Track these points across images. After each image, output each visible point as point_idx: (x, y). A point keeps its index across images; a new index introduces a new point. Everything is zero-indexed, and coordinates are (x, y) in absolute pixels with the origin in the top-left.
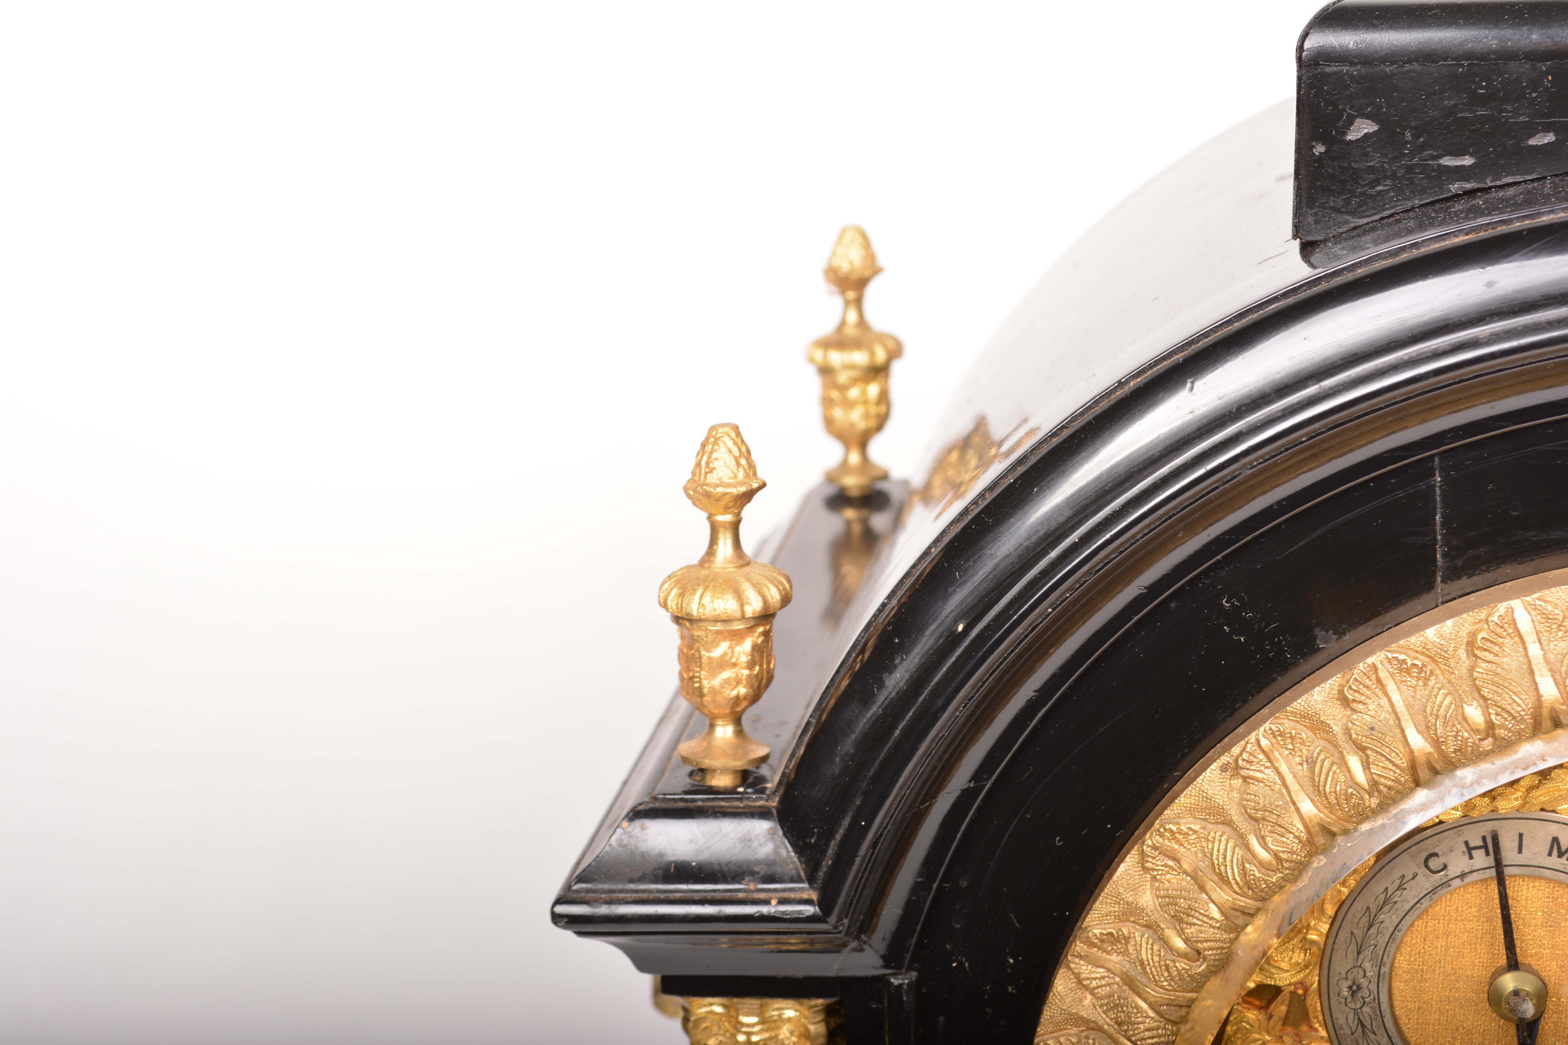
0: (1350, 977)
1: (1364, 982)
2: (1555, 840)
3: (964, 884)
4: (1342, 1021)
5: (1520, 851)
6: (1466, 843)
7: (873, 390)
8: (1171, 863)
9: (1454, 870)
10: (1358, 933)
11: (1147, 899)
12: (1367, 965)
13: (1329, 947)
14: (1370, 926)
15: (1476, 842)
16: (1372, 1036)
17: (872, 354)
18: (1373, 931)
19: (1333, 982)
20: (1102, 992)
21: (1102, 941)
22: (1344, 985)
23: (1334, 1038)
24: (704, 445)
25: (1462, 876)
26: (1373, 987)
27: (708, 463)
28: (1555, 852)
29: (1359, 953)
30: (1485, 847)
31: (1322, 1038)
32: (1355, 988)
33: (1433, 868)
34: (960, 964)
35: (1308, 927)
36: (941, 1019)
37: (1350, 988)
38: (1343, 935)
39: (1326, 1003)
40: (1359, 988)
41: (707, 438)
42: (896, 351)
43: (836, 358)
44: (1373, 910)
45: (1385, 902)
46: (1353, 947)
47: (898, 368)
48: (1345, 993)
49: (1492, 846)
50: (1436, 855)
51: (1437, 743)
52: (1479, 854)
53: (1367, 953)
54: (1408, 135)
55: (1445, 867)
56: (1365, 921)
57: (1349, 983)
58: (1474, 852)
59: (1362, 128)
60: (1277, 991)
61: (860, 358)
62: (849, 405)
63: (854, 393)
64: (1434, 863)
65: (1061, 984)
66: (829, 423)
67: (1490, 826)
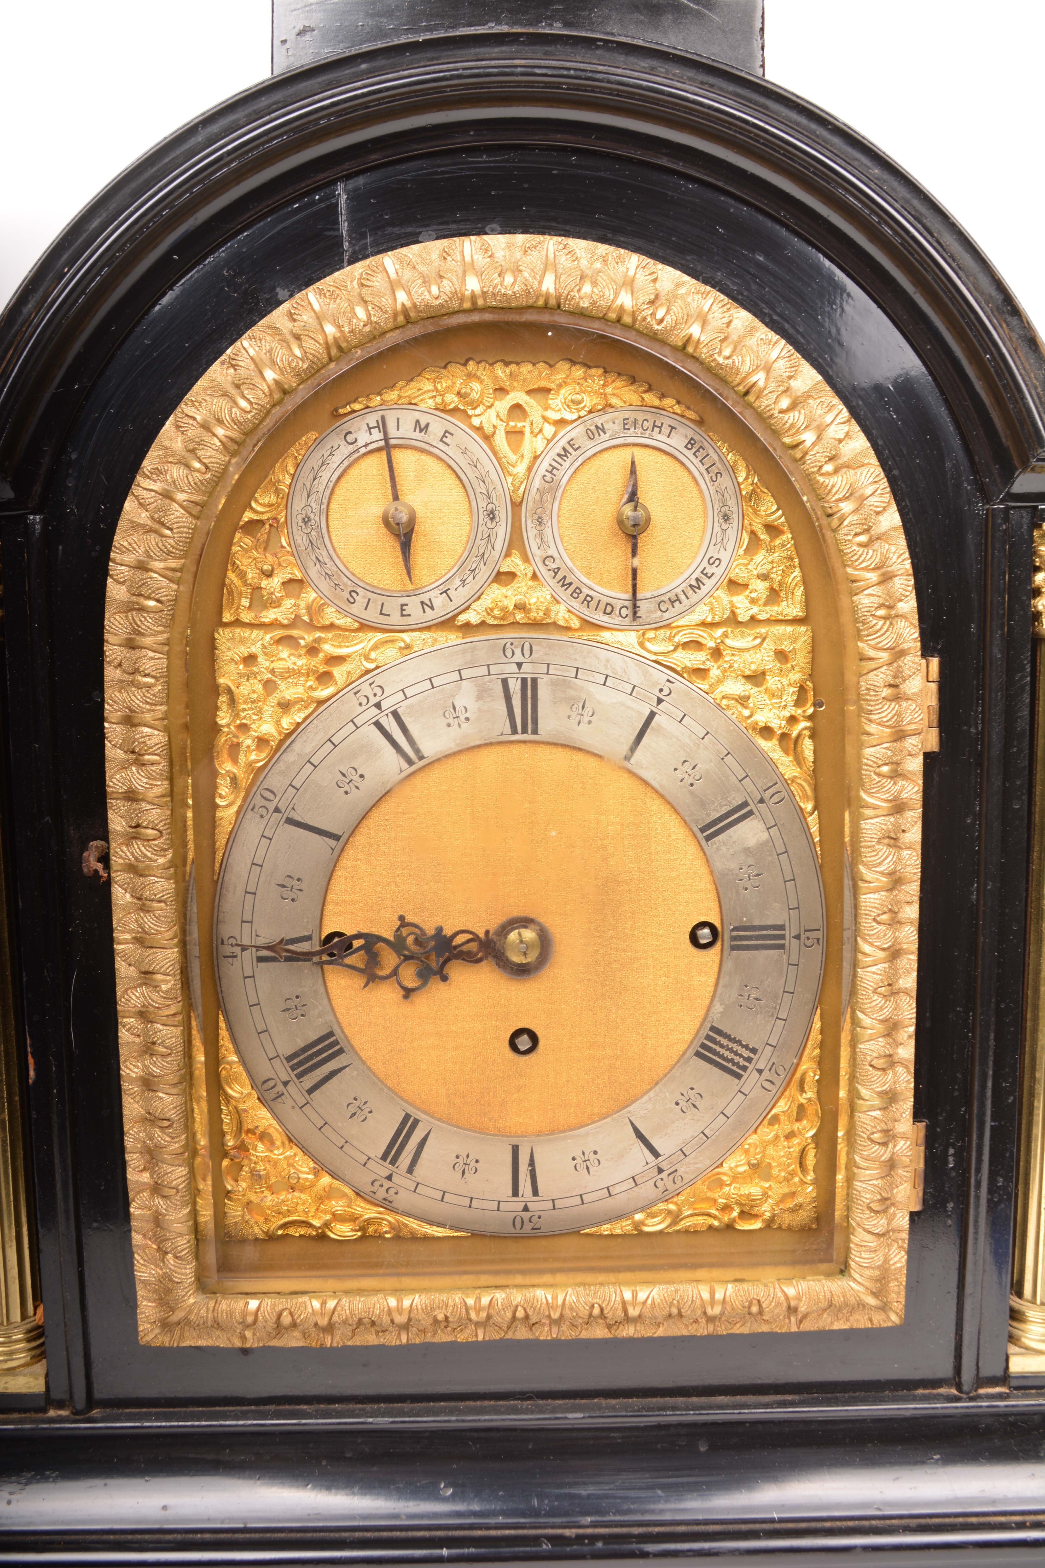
0: (304, 512)
1: (312, 516)
2: (418, 422)
3: (74, 457)
4: (300, 541)
5: (398, 429)
6: (368, 424)
8: (191, 422)
9: (361, 443)
10: (308, 485)
11: (178, 445)
12: (313, 505)
13: (291, 494)
14: (315, 479)
15: (373, 424)
16: (317, 550)
18: (316, 482)
19: (294, 515)
20: (152, 506)
21: (151, 473)
22: (300, 517)
23: (295, 553)
25: (366, 445)
26: (317, 518)
28: (418, 429)
29: (308, 497)
30: (378, 427)
31: (288, 552)
32: (306, 521)
33: (350, 441)
34: (72, 510)
35: (279, 481)
36: (61, 547)
37: (304, 519)
38: (299, 485)
39: (290, 531)
40: (309, 519)
44: (316, 469)
45: (323, 464)
46: (305, 494)
48: (301, 524)
49: (382, 425)
50: (350, 433)
51: (339, 327)
52: (375, 431)
53: (313, 497)
55: (356, 440)
56: (311, 477)
57: (304, 516)
58: (372, 430)
60: (261, 522)
64: (350, 438)
65: (129, 505)
67: (381, 413)
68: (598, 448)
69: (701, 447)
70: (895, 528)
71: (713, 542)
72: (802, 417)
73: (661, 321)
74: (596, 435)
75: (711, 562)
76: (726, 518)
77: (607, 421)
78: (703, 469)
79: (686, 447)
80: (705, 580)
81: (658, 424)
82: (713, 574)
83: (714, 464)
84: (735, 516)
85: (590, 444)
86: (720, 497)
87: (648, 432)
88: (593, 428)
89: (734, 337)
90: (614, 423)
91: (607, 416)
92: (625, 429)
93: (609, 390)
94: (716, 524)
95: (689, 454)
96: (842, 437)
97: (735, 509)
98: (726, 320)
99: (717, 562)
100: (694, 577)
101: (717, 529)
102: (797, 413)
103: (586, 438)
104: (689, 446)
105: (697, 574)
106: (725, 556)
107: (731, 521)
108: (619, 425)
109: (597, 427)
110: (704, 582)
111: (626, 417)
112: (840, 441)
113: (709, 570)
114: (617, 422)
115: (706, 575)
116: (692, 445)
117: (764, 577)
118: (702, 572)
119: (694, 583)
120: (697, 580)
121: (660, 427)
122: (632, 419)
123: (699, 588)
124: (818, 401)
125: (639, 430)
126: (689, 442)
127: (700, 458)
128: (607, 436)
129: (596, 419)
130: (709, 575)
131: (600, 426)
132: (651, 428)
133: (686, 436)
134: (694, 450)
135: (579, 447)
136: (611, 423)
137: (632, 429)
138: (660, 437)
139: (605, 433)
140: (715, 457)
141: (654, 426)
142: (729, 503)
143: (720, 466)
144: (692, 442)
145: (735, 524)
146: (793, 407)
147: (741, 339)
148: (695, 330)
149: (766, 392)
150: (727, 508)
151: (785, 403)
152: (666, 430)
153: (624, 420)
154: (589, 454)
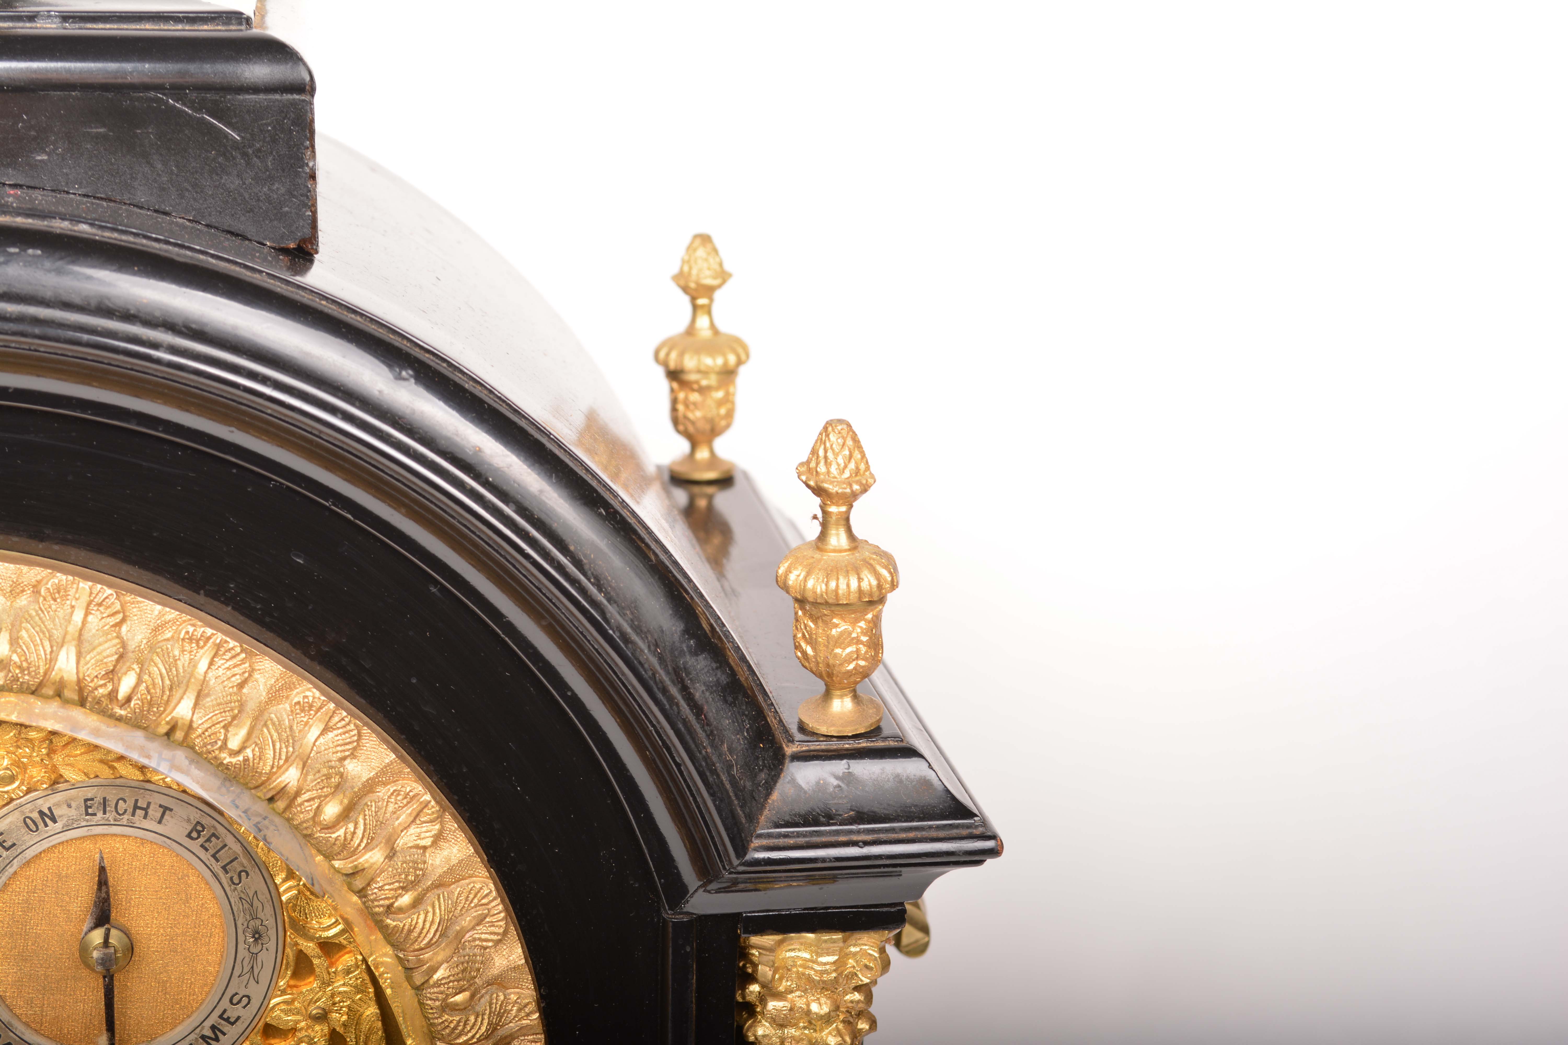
68: (45, 845)
69: (214, 835)
70: (515, 968)
71: (237, 972)
72: (360, 832)
73: (129, 699)
74: (41, 825)
75: (235, 1001)
76: (257, 936)
77: (58, 805)
78: (217, 867)
79: (189, 836)
80: (226, 1028)
81: (142, 803)
82: (238, 1018)
83: (236, 858)
84: (272, 933)
85: (33, 838)
86: (246, 906)
87: (126, 817)
88: (35, 815)
89: (251, 706)
90: (69, 806)
91: (58, 797)
92: (87, 814)
93: (58, 759)
94: (241, 946)
95: (195, 846)
96: (428, 842)
97: (270, 922)
98: (237, 679)
99: (245, 1000)
100: (208, 1024)
101: (242, 952)
102: (351, 826)
103: (24, 830)
104: (194, 835)
105: (214, 1019)
106: (256, 992)
107: (266, 939)
108: (78, 808)
109: (41, 813)
110: (225, 1030)
111: (89, 796)
112: (425, 848)
113: (232, 1013)
114: (74, 804)
115: (227, 1020)
116: (199, 832)
117: (323, 1017)
118: (221, 1017)
119: (208, 1032)
120: (213, 1028)
121: (146, 810)
122: (99, 799)
123: (217, 1039)
124: (392, 788)
125: (111, 816)
126: (194, 829)
127: (212, 851)
128: (59, 826)
129: (40, 802)
130: (232, 1020)
131: (47, 812)
132: (130, 810)
133: (189, 821)
134: (201, 840)
135: (14, 845)
136: (65, 807)
137: (100, 815)
138: (146, 824)
139: (55, 821)
140: (237, 848)
141: (136, 807)
142: (261, 915)
143: (245, 862)
144: (199, 828)
145: (272, 945)
146: (346, 815)
147: (261, 711)
148: (183, 710)
149: (299, 800)
150: (258, 922)
151: (331, 810)
152: (155, 812)
153: (86, 800)
154: (29, 854)
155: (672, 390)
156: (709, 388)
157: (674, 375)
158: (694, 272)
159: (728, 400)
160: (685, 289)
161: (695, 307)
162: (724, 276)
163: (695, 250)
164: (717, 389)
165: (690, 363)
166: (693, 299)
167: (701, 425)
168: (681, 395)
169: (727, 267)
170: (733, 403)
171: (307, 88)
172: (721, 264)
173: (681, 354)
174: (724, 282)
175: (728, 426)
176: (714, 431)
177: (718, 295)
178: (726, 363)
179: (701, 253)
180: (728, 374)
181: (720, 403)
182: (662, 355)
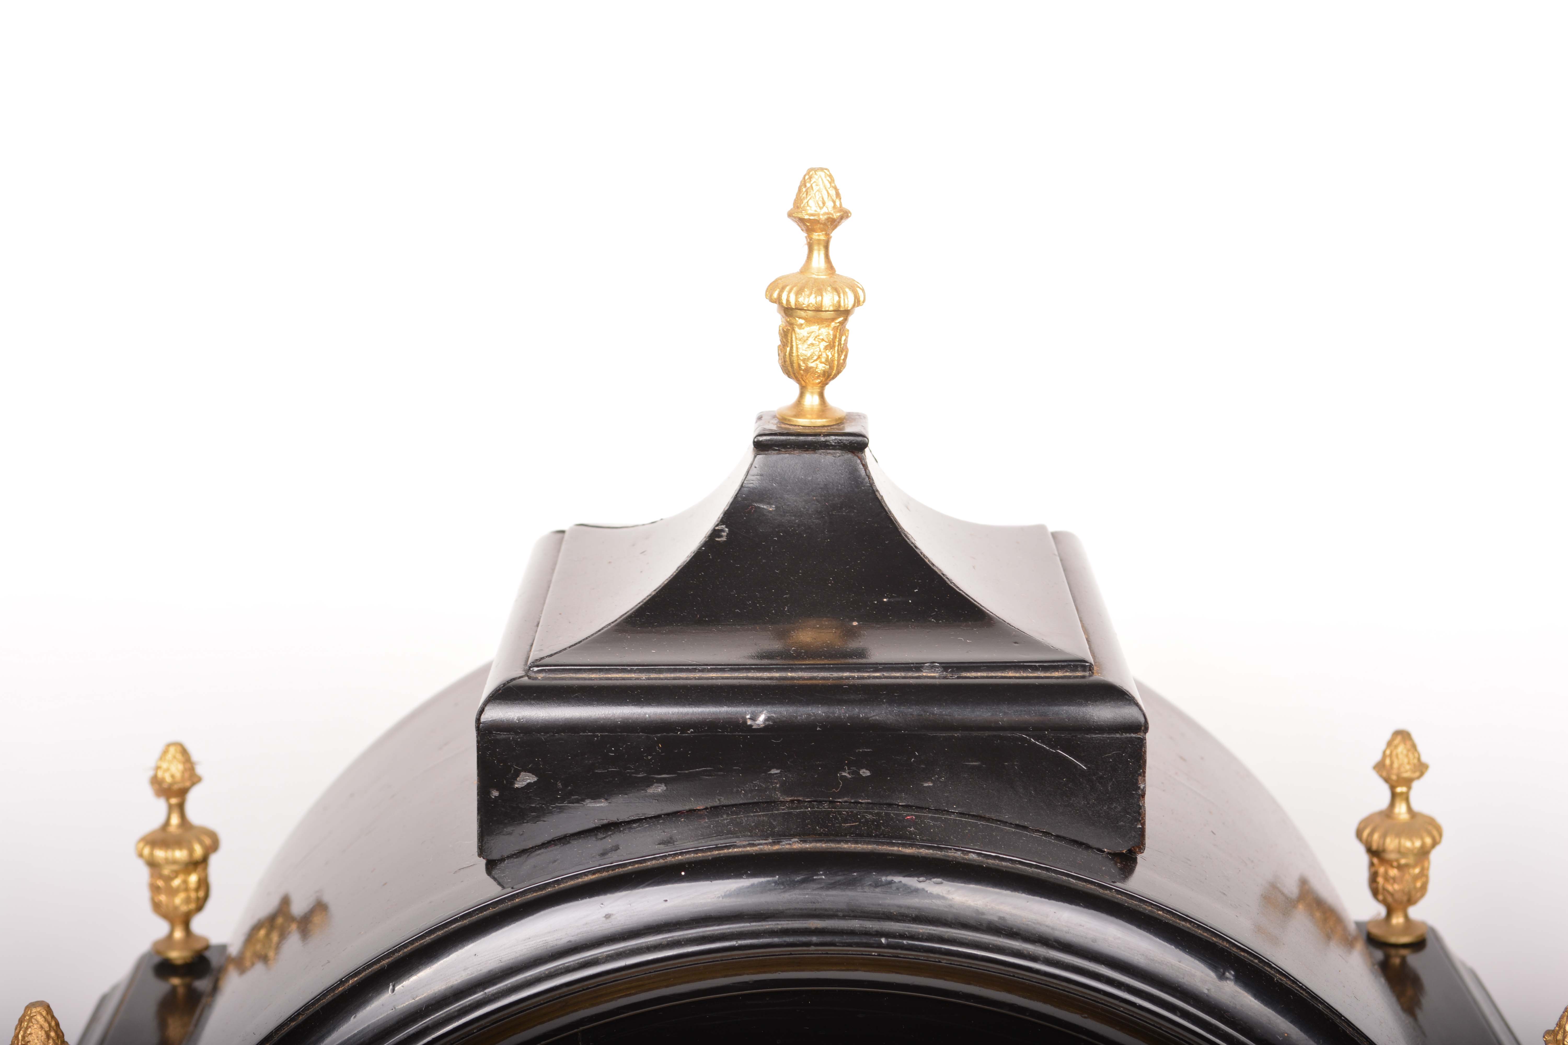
7: (193, 879)
17: (191, 851)
24: (21, 1021)
27: (24, 1037)
41: (24, 1016)
42: (213, 845)
43: (160, 854)
47: (214, 860)
54: (560, 785)
59: (525, 779)
61: (180, 854)
62: (173, 892)
63: (176, 882)
66: (157, 907)
155: (1372, 864)
156: (1407, 866)
157: (1375, 853)
158: (1396, 765)
159: (1424, 874)
160: (1387, 780)
161: (1394, 795)
162: (1421, 768)
163: (1396, 747)
164: (1414, 866)
165: (1391, 843)
166: (1392, 788)
167: (1398, 896)
168: (1381, 870)
169: (1424, 759)
170: (1427, 877)
171: (1141, 727)
172: (1419, 759)
173: (1384, 836)
174: (1422, 774)
175: (1423, 895)
176: (1411, 900)
177: (1416, 785)
178: (1423, 845)
179: (1401, 749)
180: (1423, 853)
181: (1416, 878)
182: (1365, 834)
